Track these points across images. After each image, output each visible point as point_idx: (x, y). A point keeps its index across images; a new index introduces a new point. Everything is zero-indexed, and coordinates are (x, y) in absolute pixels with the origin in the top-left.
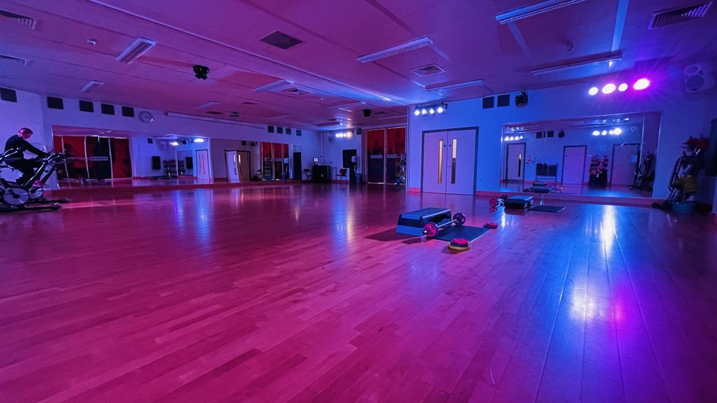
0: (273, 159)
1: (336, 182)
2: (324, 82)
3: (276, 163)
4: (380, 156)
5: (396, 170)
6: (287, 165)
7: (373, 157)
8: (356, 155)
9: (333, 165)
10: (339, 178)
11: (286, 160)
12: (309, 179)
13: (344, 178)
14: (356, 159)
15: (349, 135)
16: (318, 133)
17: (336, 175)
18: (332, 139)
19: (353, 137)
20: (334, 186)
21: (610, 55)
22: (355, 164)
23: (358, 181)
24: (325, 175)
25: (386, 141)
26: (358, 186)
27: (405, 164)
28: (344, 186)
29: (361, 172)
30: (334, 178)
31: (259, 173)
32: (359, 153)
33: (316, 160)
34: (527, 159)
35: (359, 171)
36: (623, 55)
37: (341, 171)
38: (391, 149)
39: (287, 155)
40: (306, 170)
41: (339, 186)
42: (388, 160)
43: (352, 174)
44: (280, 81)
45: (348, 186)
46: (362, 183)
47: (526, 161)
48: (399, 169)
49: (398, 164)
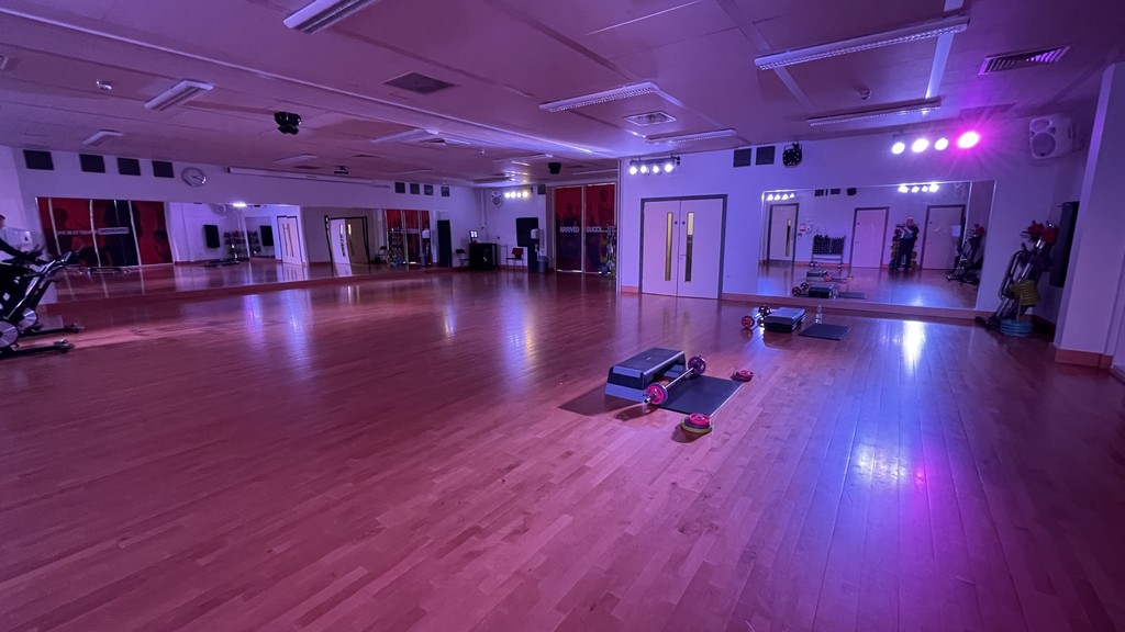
0: (404, 231)
1: (507, 269)
2: (488, 132)
3: (409, 236)
4: (575, 229)
5: (601, 250)
6: (427, 241)
7: (563, 229)
8: (537, 227)
9: (501, 242)
10: (511, 263)
11: (425, 235)
12: (466, 264)
13: (519, 263)
14: (538, 233)
15: (526, 194)
16: (477, 191)
17: (506, 257)
18: (498, 201)
19: (532, 200)
20: (503, 275)
21: (922, 103)
22: (537, 241)
23: (541, 269)
24: (490, 258)
25: (584, 205)
26: (542, 277)
27: (615, 243)
28: (519, 275)
29: (545, 255)
30: (503, 263)
31: (382, 252)
32: (542, 224)
33: (474, 234)
34: (800, 228)
35: (542, 252)
36: (943, 103)
37: (515, 251)
38: (592, 218)
39: (426, 224)
40: (459, 251)
41: (511, 276)
42: (588, 234)
43: (533, 256)
44: (415, 131)
45: (526, 276)
46: (548, 271)
47: (798, 232)
48: (605, 250)
49: (603, 242)
